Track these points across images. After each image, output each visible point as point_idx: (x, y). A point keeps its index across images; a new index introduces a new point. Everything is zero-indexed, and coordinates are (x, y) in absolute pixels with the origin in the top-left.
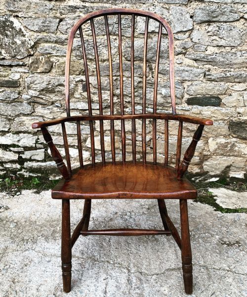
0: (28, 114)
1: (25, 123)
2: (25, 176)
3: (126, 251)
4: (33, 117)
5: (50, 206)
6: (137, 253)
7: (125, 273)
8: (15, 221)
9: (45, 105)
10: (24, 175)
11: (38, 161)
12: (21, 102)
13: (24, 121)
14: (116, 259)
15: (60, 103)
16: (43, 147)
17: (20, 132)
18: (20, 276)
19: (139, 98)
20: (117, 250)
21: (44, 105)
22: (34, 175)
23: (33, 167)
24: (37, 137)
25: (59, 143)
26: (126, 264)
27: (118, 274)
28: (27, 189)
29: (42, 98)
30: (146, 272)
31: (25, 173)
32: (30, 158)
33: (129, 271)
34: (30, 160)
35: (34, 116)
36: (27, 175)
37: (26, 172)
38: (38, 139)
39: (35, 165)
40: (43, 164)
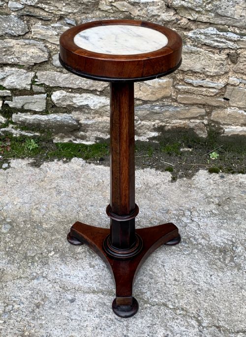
0: (19, 36)
1: (13, 50)
2: (14, 135)
3: (191, 286)
4: (27, 41)
5: (59, 193)
6: (209, 290)
7: (194, 327)
8: (8, 220)
9: (49, 20)
10: (12, 134)
11: (35, 113)
12: (7, 14)
13: (12, 47)
14: (176, 301)
15: (74, 18)
16: (43, 91)
17: (6, 65)
18: (32, 325)
19: (213, 15)
20: (177, 283)
21: (46, 21)
22: (29, 135)
23: (28, 121)
24: (33, 73)
25: (70, 86)
26: (193, 311)
27: (183, 329)
28: (18, 157)
29: (43, 9)
30: (226, 326)
31: (14, 131)
32: (22, 107)
33: (200, 323)
34: (22, 110)
35: (28, 39)
36: (16, 133)
37: (16, 129)
38: (36, 77)
39: (30, 118)
40: (44, 118)
